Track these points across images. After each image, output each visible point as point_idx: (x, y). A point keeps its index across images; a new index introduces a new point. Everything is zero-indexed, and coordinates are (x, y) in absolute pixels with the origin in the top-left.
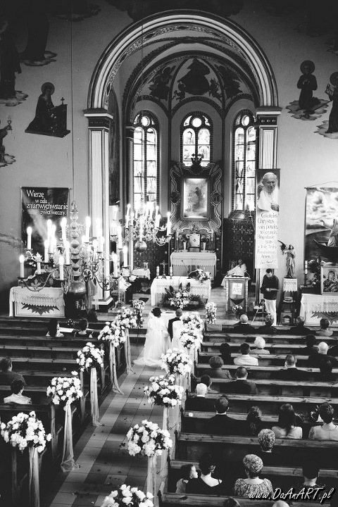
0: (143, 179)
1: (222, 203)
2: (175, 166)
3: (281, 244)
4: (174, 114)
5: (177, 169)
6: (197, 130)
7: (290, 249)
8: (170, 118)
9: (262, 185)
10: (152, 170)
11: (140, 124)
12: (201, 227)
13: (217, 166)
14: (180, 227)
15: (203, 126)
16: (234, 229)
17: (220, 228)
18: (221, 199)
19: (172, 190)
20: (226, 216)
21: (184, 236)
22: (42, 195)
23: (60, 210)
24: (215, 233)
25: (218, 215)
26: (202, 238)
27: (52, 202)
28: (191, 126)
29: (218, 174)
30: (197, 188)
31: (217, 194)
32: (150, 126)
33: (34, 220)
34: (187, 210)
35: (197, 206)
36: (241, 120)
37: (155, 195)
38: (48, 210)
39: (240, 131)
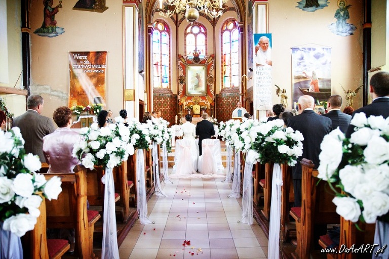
0: (159, 67)
1: (215, 83)
2: (182, 58)
3: (277, 88)
4: (180, 24)
5: (183, 60)
6: (196, 35)
7: (283, 92)
8: (177, 26)
9: (259, 46)
10: (166, 61)
11: (157, 28)
12: (201, 100)
13: (211, 58)
14: (186, 100)
15: (200, 32)
16: (224, 101)
17: (214, 101)
18: (214, 80)
19: (180, 75)
20: (218, 93)
21: (189, 107)
22: (85, 57)
23: (100, 69)
24: (211, 105)
25: (212, 91)
26: (202, 107)
27: (93, 63)
28: (191, 32)
29: (212, 64)
30: (197, 74)
31: (211, 77)
32: (164, 30)
33: (79, 78)
34: (190, 89)
35: (197, 86)
36: (227, 26)
37: (168, 79)
38: (90, 69)
39: (226, 34)
